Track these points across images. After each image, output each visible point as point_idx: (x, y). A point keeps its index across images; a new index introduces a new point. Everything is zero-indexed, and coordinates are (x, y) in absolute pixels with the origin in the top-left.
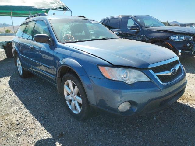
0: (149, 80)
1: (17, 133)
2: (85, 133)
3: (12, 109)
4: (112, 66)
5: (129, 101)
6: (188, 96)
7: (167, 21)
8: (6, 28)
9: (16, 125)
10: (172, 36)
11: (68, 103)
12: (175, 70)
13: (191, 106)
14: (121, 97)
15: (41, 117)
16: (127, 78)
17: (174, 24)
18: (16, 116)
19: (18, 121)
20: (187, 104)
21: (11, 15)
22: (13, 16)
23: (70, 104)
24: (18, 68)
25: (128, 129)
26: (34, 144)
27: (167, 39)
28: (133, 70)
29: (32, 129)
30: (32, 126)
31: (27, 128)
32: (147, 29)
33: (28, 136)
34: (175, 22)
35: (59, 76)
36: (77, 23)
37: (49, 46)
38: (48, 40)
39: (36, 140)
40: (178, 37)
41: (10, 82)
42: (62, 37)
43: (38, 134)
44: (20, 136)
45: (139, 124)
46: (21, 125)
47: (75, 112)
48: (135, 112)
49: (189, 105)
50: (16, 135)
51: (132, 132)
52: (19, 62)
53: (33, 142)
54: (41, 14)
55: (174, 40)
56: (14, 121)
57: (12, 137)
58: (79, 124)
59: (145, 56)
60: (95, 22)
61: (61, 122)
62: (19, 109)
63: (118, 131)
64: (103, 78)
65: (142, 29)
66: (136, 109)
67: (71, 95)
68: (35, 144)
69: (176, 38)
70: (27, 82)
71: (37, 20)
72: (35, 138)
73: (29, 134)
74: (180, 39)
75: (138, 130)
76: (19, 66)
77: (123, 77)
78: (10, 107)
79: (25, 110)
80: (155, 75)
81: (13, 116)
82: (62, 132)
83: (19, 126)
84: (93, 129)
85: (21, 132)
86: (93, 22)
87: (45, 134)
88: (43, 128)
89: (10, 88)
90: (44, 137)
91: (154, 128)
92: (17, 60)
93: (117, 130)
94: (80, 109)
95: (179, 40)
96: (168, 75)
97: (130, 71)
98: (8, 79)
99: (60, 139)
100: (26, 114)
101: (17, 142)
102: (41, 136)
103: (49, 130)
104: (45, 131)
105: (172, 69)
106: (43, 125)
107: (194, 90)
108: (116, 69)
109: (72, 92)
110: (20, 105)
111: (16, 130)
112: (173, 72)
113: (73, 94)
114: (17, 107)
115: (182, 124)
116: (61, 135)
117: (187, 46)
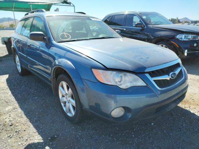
0: (145, 85)
1: (9, 135)
2: (78, 138)
3: (7, 109)
4: (106, 69)
5: (124, 107)
6: (191, 101)
7: (177, 18)
8: (11, 23)
9: (8, 126)
10: (178, 35)
11: (62, 104)
12: (174, 74)
13: (192, 112)
14: (116, 102)
15: (35, 119)
16: (122, 82)
17: (184, 21)
18: (10, 117)
19: (11, 122)
20: (188, 109)
21: (13, 9)
22: (15, 11)
23: (65, 106)
24: (17, 66)
25: (123, 134)
26: (24, 147)
27: (173, 38)
28: (128, 74)
29: (25, 131)
30: (24, 128)
31: (19, 129)
32: (152, 27)
33: (19, 139)
34: (186, 18)
35: (54, 77)
36: (76, 21)
37: (45, 44)
38: (44, 38)
39: (27, 143)
40: (185, 36)
41: (8, 80)
42: (59, 36)
43: (30, 137)
44: (11, 138)
45: (135, 130)
46: (13, 126)
47: (69, 114)
48: (129, 119)
49: (190, 110)
50: (7, 137)
51: (126, 138)
52: (17, 59)
53: (24, 145)
54: (39, 10)
55: (180, 39)
56: (7, 122)
57: (3, 139)
58: (73, 127)
59: (142, 58)
60: (96, 20)
61: (55, 125)
62: (14, 109)
63: (113, 136)
64: (96, 81)
65: (147, 26)
66: (130, 115)
67: (65, 97)
68: (26, 147)
69: (182, 37)
70: (25, 80)
71: (35, 17)
72: (26, 141)
73: (20, 137)
74: (187, 38)
75: (133, 136)
76: (18, 63)
77: (117, 81)
78: (5, 107)
79: (20, 110)
80: (152, 80)
81: (6, 116)
82: (54, 136)
83: (11, 128)
84: (86, 133)
85: (13, 134)
86: (93, 19)
87: (36, 137)
88: (35, 130)
89: (7, 86)
90: (35, 140)
91: (150, 135)
92: (16, 57)
93: (111, 135)
94: (74, 112)
95: (185, 40)
96: (166, 80)
97: (125, 75)
98: (7, 76)
99: (51, 143)
100: (20, 115)
101: (7, 144)
102: (32, 139)
103: (40, 133)
104: (37, 134)
105: (171, 74)
106: (36, 127)
107: (197, 94)
108: (110, 72)
109: (67, 94)
110: (15, 105)
111: (7, 132)
112: (172, 77)
113: (68, 96)
114: (12, 107)
115: (180, 130)
116: (53, 139)
117: (193, 46)
